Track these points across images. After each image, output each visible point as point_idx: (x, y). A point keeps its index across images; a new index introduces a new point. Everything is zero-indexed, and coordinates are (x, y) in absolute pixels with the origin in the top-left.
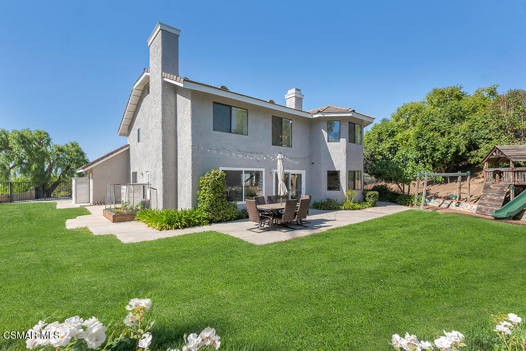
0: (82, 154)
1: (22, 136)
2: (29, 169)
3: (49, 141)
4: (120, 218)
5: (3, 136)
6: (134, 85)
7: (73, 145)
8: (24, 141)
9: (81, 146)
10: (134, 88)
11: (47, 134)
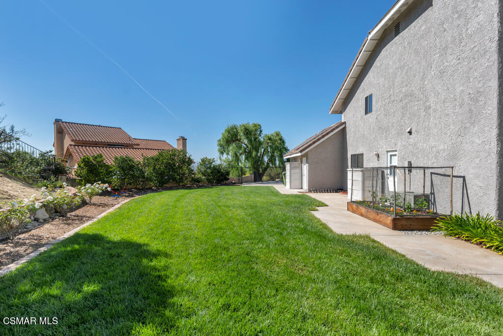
0: (283, 142)
1: (246, 129)
2: (251, 156)
3: (261, 131)
4: (404, 222)
5: (235, 130)
6: (370, 33)
7: (278, 135)
8: (247, 132)
9: (282, 135)
10: (369, 38)
11: (259, 125)
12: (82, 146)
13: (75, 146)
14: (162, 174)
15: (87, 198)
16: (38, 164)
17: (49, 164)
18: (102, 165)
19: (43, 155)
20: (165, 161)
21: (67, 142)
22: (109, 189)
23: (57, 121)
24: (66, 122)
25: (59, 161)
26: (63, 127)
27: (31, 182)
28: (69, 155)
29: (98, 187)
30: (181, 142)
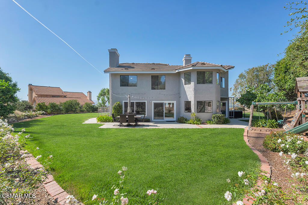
12: (40, 97)
13: (37, 97)
14: (67, 109)
15: (38, 115)
16: (24, 106)
17: (27, 105)
18: (44, 105)
19: (23, 101)
20: (68, 104)
21: (34, 95)
22: (45, 113)
23: (30, 85)
24: (34, 86)
25: (30, 104)
26: (32, 88)
27: (22, 111)
28: (35, 101)
29: (41, 112)
30: (89, 93)
